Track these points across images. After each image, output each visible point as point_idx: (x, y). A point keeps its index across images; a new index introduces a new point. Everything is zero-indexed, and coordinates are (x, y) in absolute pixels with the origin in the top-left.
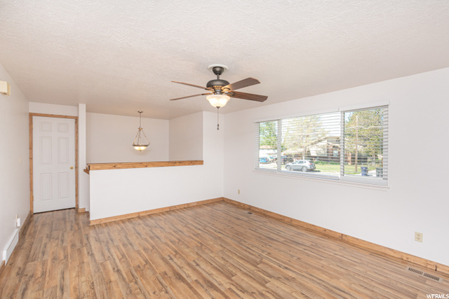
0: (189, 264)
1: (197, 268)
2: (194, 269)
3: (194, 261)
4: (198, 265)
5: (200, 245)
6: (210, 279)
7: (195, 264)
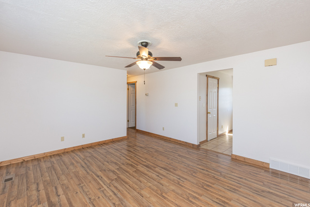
0: (164, 176)
1: (158, 174)
2: (159, 173)
3: (162, 179)
4: (158, 176)
5: (164, 194)
6: (148, 169)
7: (160, 176)
